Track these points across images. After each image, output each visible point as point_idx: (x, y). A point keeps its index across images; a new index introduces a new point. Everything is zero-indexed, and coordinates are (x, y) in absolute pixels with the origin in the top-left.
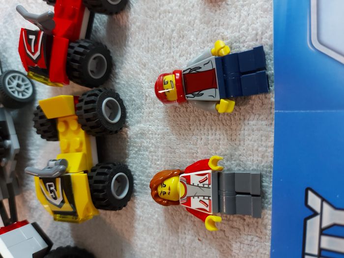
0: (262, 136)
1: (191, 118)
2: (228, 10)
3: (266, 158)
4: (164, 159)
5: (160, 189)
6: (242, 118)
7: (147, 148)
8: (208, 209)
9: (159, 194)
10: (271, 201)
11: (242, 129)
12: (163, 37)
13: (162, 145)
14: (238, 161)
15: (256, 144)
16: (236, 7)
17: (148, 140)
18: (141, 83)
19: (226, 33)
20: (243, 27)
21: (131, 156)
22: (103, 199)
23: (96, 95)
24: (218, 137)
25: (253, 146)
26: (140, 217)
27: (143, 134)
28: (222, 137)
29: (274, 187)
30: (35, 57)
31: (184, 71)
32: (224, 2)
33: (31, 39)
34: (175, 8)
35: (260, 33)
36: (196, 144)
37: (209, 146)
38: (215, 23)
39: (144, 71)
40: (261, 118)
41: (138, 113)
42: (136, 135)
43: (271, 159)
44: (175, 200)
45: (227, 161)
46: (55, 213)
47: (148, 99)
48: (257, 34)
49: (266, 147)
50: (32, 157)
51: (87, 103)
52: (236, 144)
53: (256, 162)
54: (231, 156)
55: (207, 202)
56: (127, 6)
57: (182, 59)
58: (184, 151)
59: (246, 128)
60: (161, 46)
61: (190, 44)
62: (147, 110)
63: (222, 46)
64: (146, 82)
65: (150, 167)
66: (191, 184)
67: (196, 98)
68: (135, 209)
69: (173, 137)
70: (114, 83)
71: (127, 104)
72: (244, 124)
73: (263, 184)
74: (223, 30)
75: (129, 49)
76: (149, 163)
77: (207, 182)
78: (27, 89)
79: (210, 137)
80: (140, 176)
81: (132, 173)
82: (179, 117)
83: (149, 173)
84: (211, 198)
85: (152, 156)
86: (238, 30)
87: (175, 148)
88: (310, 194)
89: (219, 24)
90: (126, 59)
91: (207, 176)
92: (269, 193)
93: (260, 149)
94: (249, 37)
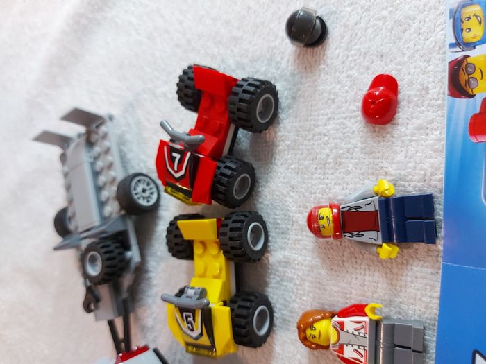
0: (426, 285)
1: (346, 254)
2: (393, 143)
3: (430, 310)
4: (311, 295)
5: (309, 332)
6: (405, 262)
7: (291, 280)
8: (362, 360)
9: (308, 337)
10: (434, 356)
11: (404, 274)
12: (316, 161)
13: (311, 279)
14: (398, 309)
15: (419, 293)
16: (403, 142)
17: (293, 271)
18: (288, 206)
19: (390, 169)
20: (410, 165)
21: (272, 285)
22: (245, 336)
23: (242, 222)
24: (376, 279)
25: (416, 295)
26: (279, 354)
27: (287, 263)
28: (380, 279)
29: (438, 342)
30: (177, 176)
31: (342, 208)
32: (389, 135)
33: (175, 157)
34: (332, 132)
35: (429, 175)
36: (350, 284)
37: (366, 288)
38: (378, 155)
39: (292, 194)
40: (426, 265)
41: (282, 238)
42: (280, 262)
43: (437, 312)
44: (325, 344)
45: (386, 306)
46: (188, 344)
47: (295, 224)
48: (425, 175)
49: (431, 297)
50: (151, 269)
51: (232, 230)
52: (396, 289)
53: (419, 312)
54: (390, 301)
55: (362, 352)
56: (276, 120)
57: (337, 187)
58: (335, 288)
59: (409, 274)
60: (313, 170)
61: (348, 173)
62: (293, 237)
63: (387, 188)
64: (293, 206)
65: (295, 301)
66: (345, 330)
67: (355, 238)
68: (274, 345)
69: (323, 272)
70: (256, 202)
71: (270, 226)
72: (407, 270)
73: (425, 337)
74: (387, 165)
75: (275, 167)
76: (294, 297)
77: (363, 331)
78: (152, 193)
79: (367, 278)
80: (281, 309)
81: (272, 305)
82: (332, 251)
83: (293, 308)
84: (367, 349)
85: (297, 289)
86: (403, 167)
87: (325, 284)
88: (478, 357)
89: (383, 157)
90: (271, 178)
91: (364, 324)
92: (431, 347)
93: (424, 299)
94: (416, 177)
